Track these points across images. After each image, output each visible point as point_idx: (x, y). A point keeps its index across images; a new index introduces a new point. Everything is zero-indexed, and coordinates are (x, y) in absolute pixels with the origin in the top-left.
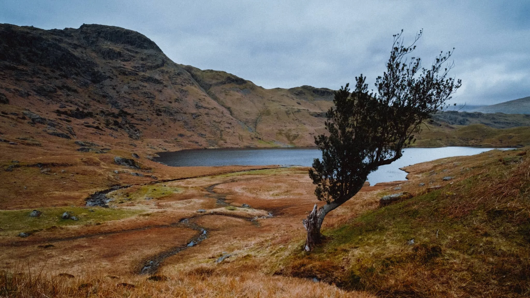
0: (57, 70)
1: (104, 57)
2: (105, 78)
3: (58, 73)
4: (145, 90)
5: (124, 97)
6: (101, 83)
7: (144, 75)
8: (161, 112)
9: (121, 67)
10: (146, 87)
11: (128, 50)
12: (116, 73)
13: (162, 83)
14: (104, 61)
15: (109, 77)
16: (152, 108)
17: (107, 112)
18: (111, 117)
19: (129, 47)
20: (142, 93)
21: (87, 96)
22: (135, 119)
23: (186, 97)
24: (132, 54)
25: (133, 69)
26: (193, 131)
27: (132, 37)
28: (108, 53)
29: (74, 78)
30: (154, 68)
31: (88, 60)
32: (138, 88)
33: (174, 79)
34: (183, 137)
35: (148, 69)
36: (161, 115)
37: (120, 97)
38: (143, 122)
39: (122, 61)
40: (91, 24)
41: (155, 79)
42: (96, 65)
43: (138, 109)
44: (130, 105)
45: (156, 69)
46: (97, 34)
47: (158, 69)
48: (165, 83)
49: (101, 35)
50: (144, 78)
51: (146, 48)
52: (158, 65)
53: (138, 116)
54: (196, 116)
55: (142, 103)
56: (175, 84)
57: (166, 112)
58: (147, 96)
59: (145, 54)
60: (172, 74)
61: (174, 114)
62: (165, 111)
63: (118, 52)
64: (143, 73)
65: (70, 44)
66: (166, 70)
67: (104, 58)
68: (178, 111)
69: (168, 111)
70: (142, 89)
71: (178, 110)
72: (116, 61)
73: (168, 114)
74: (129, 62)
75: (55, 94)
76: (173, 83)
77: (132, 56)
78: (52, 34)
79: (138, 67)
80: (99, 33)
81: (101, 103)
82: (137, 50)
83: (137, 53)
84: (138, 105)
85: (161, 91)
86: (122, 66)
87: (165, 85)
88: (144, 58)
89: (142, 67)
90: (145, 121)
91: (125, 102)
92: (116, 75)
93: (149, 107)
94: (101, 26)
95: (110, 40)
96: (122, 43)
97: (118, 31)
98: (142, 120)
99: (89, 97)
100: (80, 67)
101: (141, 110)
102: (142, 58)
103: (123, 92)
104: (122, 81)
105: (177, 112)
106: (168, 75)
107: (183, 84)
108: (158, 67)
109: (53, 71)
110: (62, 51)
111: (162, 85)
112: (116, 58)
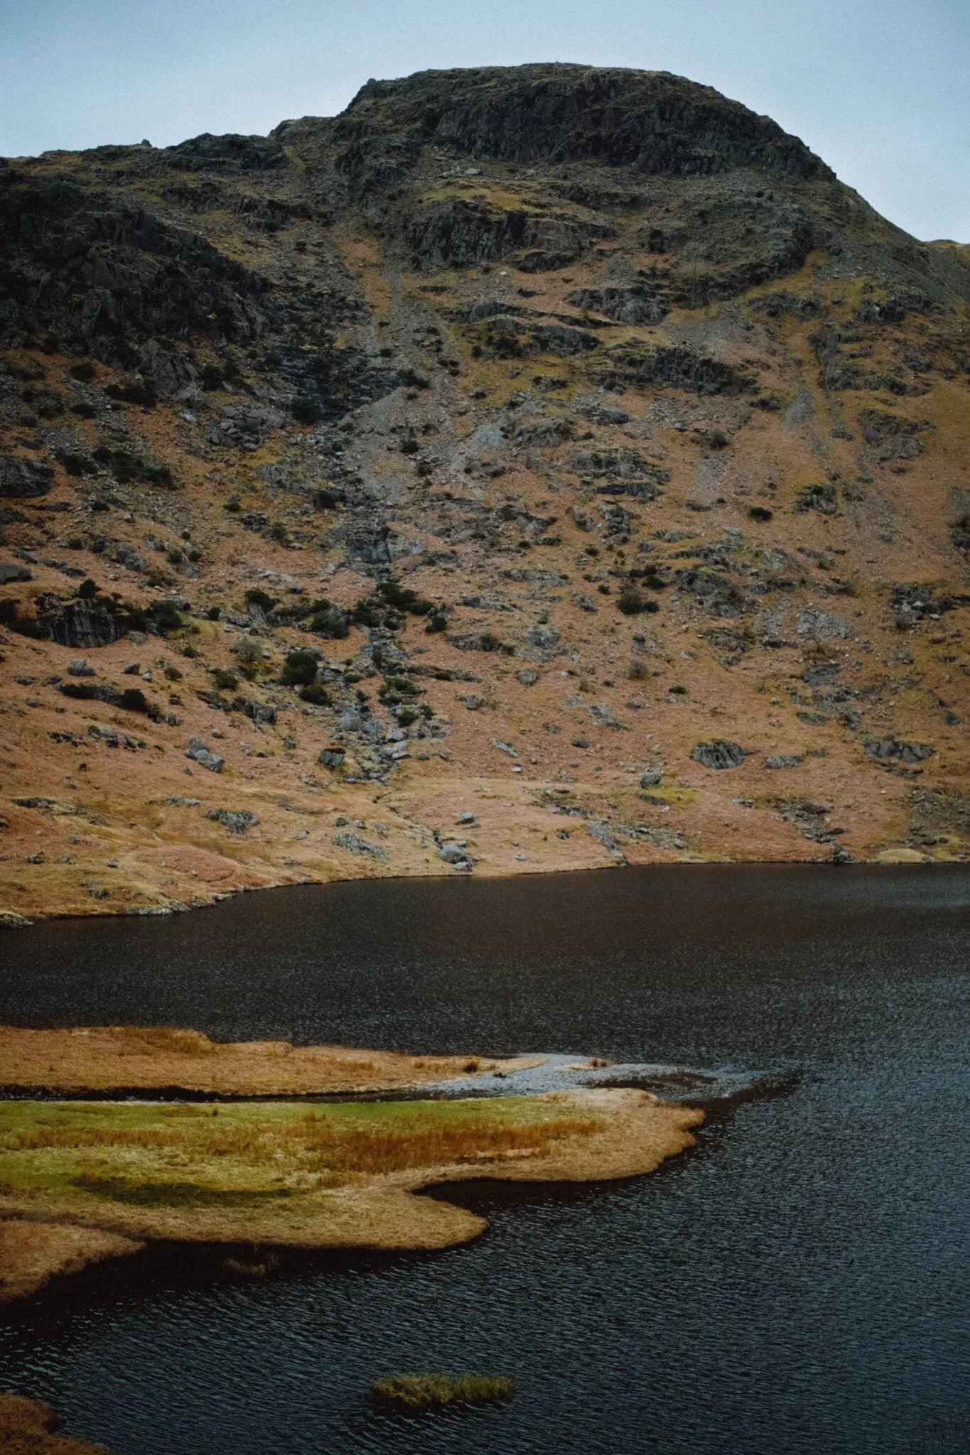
0: (108, 363)
1: (415, 260)
2: (380, 387)
3: (111, 376)
4: (610, 441)
5: (449, 496)
6: (347, 419)
7: (635, 343)
8: (657, 586)
9: (496, 308)
10: (622, 420)
11: (580, 197)
12: (455, 344)
13: (746, 385)
14: (412, 282)
15: (409, 378)
16: (608, 561)
17: (289, 601)
18: (303, 629)
19: (594, 176)
20: (582, 463)
21: (220, 502)
22: (450, 639)
23: (900, 471)
24: (601, 220)
25: (575, 312)
26: (847, 721)
27: (622, 113)
28: (446, 231)
29: (190, 404)
30: (723, 287)
31: (323, 287)
32: (565, 432)
33: (847, 348)
34: (733, 770)
35: (678, 299)
36: (652, 608)
37: (425, 495)
38: (495, 658)
39: (524, 269)
40: (406, 74)
41: (707, 363)
42: (354, 311)
43: (508, 575)
44: (466, 549)
45: (743, 291)
46: (418, 125)
47: (755, 293)
48: (769, 382)
49: (446, 128)
50: (632, 363)
51: (706, 167)
52: (753, 267)
53: (474, 622)
54: (926, 610)
55: (550, 533)
56: (847, 386)
57: (698, 584)
58: (603, 483)
59: (686, 205)
60: (838, 320)
61: (748, 596)
62: (692, 578)
63: (511, 215)
64: (630, 333)
65: (250, 207)
66: (804, 296)
67: (417, 265)
68: (795, 577)
69: (710, 579)
70: (589, 436)
71: (792, 566)
72: (487, 271)
73: (709, 601)
74: (565, 273)
75: (36, 502)
76: (833, 381)
77: (595, 231)
78: (176, 165)
79: (612, 293)
80: (432, 120)
81: (287, 545)
82: (636, 190)
83: (635, 203)
84: (524, 545)
85: (719, 443)
86: (511, 299)
87: (764, 395)
88: (667, 232)
89: (636, 292)
90: (510, 651)
91: (445, 533)
92: (455, 364)
93: (592, 552)
94: (455, 74)
95: (485, 150)
96: (560, 158)
97: (542, 90)
98: (489, 644)
99: (233, 508)
100: (253, 335)
101: (524, 577)
102: (656, 234)
103: (458, 463)
104: (480, 396)
105: (785, 585)
106: (813, 326)
107: (909, 379)
108: (757, 280)
109: (84, 374)
110: (169, 250)
111: (745, 398)
112: (489, 257)
